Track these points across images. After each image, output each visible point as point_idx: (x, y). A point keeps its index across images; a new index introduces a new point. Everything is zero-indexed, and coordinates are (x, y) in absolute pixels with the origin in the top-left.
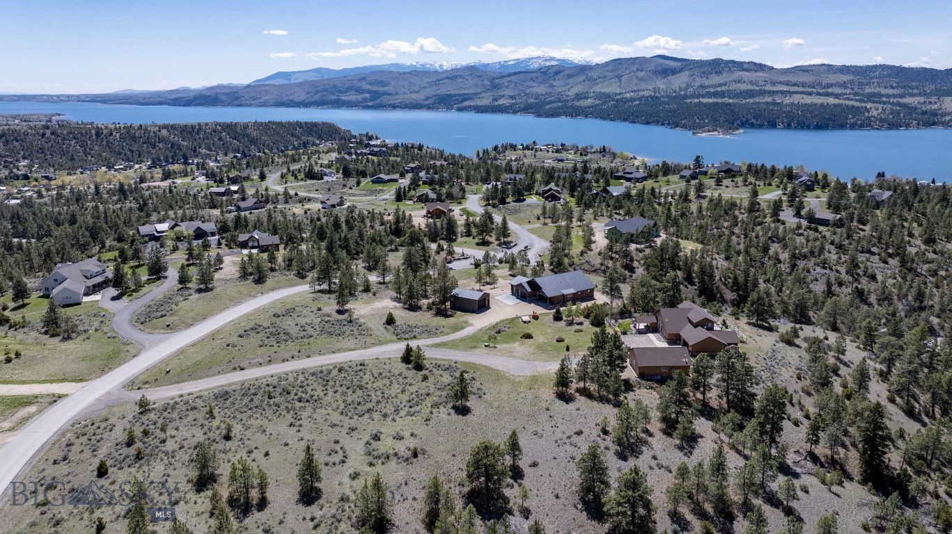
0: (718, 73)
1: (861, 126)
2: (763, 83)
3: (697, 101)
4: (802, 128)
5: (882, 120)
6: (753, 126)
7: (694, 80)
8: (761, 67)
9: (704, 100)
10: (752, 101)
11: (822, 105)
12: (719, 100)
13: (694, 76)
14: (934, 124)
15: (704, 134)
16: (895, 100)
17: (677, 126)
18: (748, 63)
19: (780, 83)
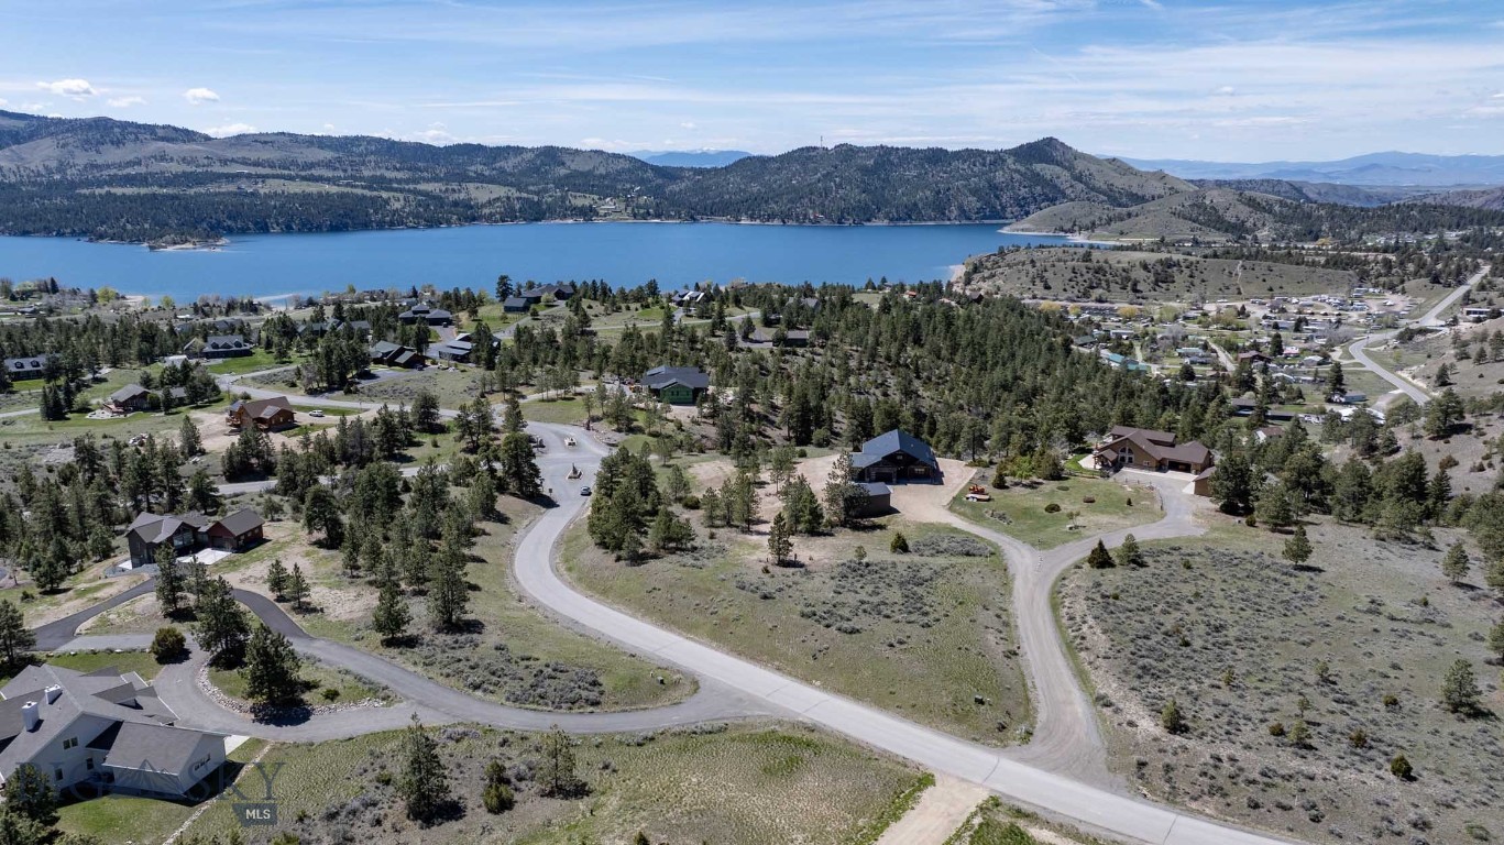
0: (118, 143)
1: (392, 225)
2: (206, 161)
3: (103, 191)
4: (310, 230)
5: (417, 216)
6: (230, 231)
7: (72, 154)
8: (188, 136)
9: (118, 191)
10: (202, 190)
11: (320, 195)
12: (143, 191)
13: (70, 148)
14: (474, 219)
15: (170, 249)
16: (411, 186)
17: (101, 237)
18: (164, 127)
19: (233, 160)
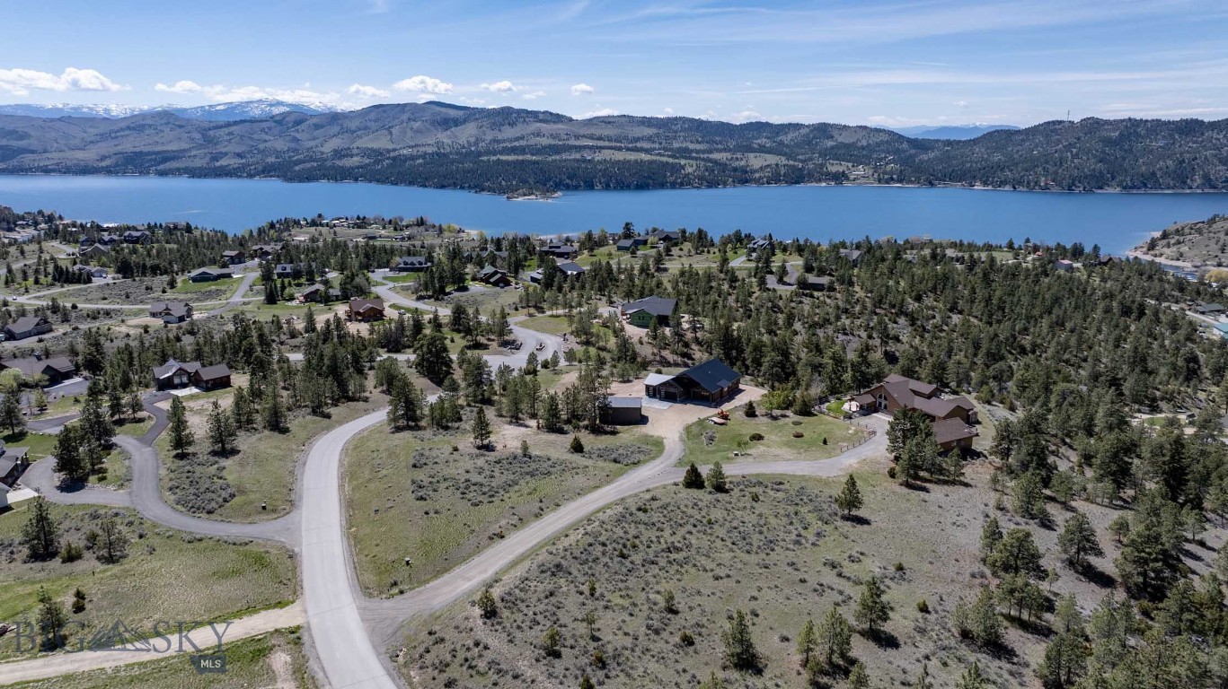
0: (512, 124)
1: (682, 185)
2: (565, 137)
3: (495, 158)
4: (622, 188)
5: (701, 178)
6: (568, 187)
7: (484, 133)
8: (558, 118)
9: (502, 158)
10: (558, 157)
11: (636, 161)
12: (521, 158)
13: (484, 128)
14: (747, 182)
15: (520, 199)
16: (705, 156)
17: (483, 190)
18: (544, 113)
19: (584, 136)
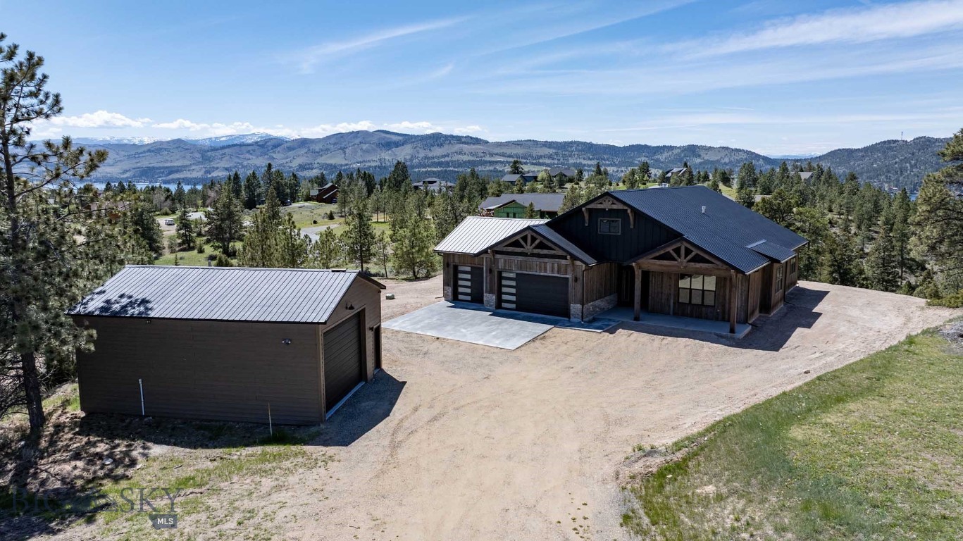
0: (440, 145)
2: (482, 155)
7: (418, 152)
9: (431, 169)
12: (446, 169)
13: (418, 149)
18: (466, 137)
19: (497, 154)
